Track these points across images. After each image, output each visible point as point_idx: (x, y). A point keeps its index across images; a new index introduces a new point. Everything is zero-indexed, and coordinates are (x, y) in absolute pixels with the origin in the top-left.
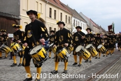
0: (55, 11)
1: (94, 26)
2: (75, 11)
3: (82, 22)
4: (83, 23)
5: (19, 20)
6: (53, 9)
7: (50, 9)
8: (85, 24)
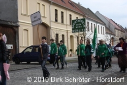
0: (62, 13)
1: (115, 28)
2: (89, 9)
3: (98, 24)
4: (100, 26)
5: (17, 27)
6: (60, 10)
7: (56, 10)
8: (103, 26)
